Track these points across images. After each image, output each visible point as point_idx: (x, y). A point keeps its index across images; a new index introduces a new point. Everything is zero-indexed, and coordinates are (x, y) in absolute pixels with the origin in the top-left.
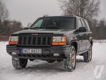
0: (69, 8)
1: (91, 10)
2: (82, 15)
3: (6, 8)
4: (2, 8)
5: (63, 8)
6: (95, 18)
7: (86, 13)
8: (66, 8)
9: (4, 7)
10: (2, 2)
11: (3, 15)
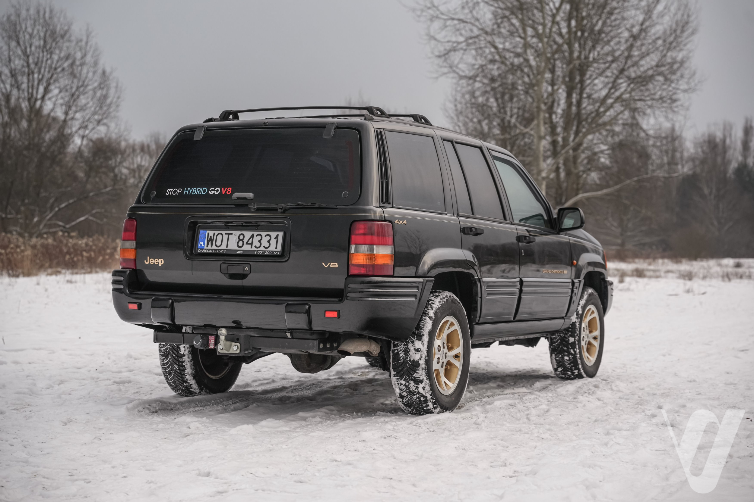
0: (493, 61)
1: (632, 73)
2: (579, 103)
3: (96, 63)
4: (72, 64)
5: (456, 57)
6: (662, 119)
7: (604, 93)
8: (471, 60)
9: (84, 56)
10: (70, 25)
11: (82, 109)
